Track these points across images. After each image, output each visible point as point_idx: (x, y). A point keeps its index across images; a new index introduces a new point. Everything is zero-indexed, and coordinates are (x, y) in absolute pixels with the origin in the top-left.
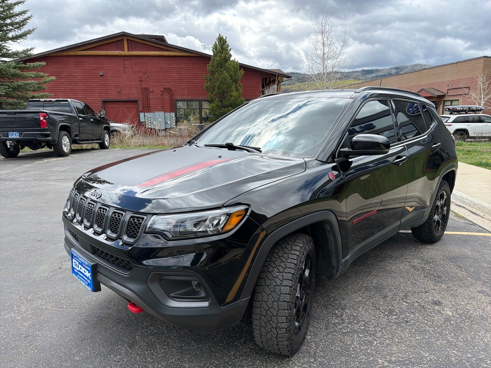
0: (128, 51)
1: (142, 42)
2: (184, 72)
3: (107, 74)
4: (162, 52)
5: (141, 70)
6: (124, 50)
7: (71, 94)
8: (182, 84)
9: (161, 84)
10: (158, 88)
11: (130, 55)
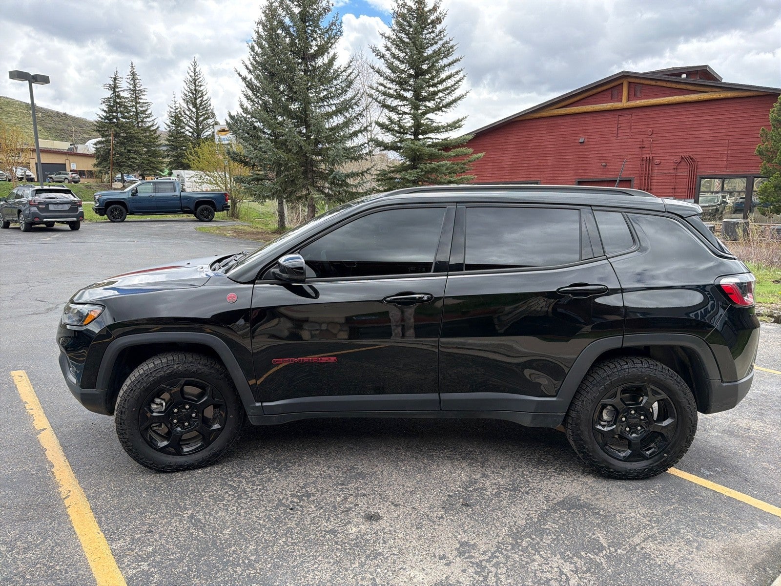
0: (628, 100)
1: (653, 83)
2: (725, 127)
3: (591, 140)
4: (687, 96)
5: (644, 130)
6: (621, 101)
7: (536, 173)
8: (717, 149)
9: (676, 151)
10: (669, 157)
11: (631, 106)
